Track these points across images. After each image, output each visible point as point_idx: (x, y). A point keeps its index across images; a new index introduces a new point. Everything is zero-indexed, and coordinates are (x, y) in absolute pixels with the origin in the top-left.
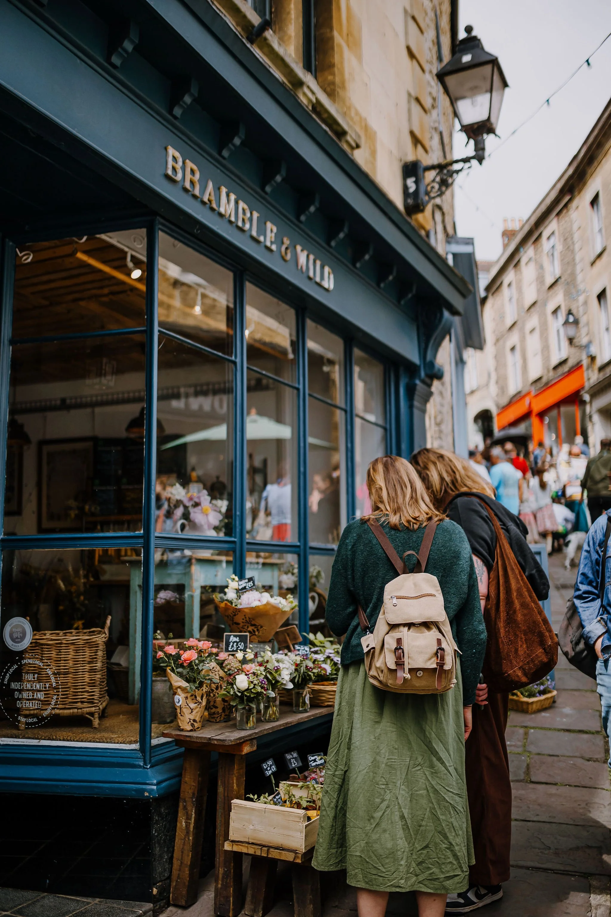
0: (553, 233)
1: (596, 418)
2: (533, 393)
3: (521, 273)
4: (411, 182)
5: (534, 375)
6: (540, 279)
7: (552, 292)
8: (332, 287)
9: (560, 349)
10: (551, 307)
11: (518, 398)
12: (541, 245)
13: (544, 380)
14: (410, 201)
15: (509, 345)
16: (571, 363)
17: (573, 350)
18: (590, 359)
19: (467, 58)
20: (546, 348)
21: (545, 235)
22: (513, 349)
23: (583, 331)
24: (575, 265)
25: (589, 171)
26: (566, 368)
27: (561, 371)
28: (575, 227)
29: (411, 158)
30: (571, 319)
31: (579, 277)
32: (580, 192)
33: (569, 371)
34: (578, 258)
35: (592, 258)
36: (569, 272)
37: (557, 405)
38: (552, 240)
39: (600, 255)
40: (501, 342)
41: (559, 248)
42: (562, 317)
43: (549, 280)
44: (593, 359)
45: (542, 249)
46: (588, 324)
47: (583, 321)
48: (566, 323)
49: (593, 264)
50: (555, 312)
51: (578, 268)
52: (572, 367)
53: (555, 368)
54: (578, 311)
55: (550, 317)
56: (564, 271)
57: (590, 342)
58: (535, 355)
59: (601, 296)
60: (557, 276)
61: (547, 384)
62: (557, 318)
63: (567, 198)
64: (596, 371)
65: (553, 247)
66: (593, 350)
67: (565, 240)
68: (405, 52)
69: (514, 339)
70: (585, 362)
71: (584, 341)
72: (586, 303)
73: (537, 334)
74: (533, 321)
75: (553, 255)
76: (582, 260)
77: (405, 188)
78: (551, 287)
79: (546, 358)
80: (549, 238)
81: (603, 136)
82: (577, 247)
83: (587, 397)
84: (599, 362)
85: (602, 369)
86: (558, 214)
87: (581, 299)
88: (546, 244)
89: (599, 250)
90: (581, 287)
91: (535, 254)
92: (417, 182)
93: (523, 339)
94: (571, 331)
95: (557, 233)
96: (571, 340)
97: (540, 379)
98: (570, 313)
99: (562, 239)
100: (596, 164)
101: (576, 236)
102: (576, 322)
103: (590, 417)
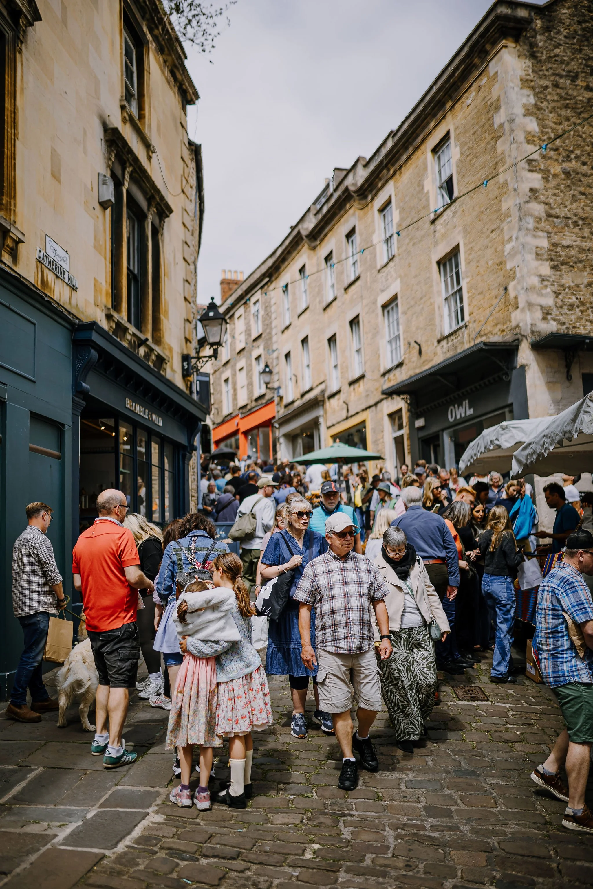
0: (258, 301)
1: (282, 440)
2: (240, 416)
3: (234, 324)
4: (185, 364)
5: (241, 403)
6: (248, 331)
7: (255, 344)
8: (161, 424)
9: (260, 388)
10: (255, 354)
11: (229, 418)
12: (249, 307)
13: (249, 407)
14: (185, 372)
15: (224, 377)
16: (267, 397)
17: (268, 390)
18: (279, 398)
19: (211, 314)
20: (250, 384)
21: (253, 300)
22: (226, 381)
23: (276, 377)
24: (271, 329)
25: (283, 267)
26: (264, 401)
27: (260, 402)
28: (273, 302)
29: (185, 352)
30: (267, 370)
31: (274, 339)
32: (276, 278)
33: (266, 403)
34: (273, 325)
35: (283, 327)
36: (268, 331)
37: (257, 427)
38: (257, 304)
39: (287, 328)
40: (217, 373)
41: (262, 313)
42: (262, 366)
43: (254, 335)
44: (281, 398)
45: (250, 311)
46: (278, 373)
47: (275, 371)
48: (264, 372)
49: (283, 332)
50: (258, 358)
51: (274, 332)
52: (268, 400)
53: (257, 400)
54: (272, 363)
55: (254, 362)
56: (265, 330)
57: (279, 388)
58: (243, 387)
59: (288, 355)
60: (260, 333)
61: (250, 410)
62: (259, 364)
63: (267, 279)
64: (283, 407)
65: (258, 311)
66: (282, 392)
67: (266, 307)
68: (183, 299)
69: (227, 373)
70: (276, 399)
71: (276, 385)
72: (277, 358)
73: (244, 371)
74: (242, 363)
75: (257, 316)
76: (276, 327)
77: (183, 367)
78: (255, 340)
79: (250, 392)
80: (255, 303)
81: (292, 247)
82: (273, 316)
83: (277, 425)
84: (285, 401)
85: (286, 406)
86: (262, 288)
87: (275, 355)
88: (253, 309)
89: (287, 324)
90: (275, 347)
91: (245, 312)
92: (188, 364)
93: (234, 375)
94: (267, 378)
95: (260, 301)
96: (267, 384)
97: (246, 406)
98: (267, 366)
99: (264, 307)
100: (286, 263)
101: (273, 309)
102: (271, 372)
103: (279, 438)
